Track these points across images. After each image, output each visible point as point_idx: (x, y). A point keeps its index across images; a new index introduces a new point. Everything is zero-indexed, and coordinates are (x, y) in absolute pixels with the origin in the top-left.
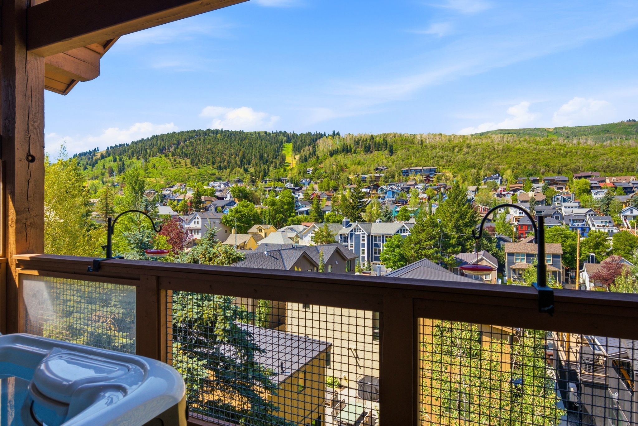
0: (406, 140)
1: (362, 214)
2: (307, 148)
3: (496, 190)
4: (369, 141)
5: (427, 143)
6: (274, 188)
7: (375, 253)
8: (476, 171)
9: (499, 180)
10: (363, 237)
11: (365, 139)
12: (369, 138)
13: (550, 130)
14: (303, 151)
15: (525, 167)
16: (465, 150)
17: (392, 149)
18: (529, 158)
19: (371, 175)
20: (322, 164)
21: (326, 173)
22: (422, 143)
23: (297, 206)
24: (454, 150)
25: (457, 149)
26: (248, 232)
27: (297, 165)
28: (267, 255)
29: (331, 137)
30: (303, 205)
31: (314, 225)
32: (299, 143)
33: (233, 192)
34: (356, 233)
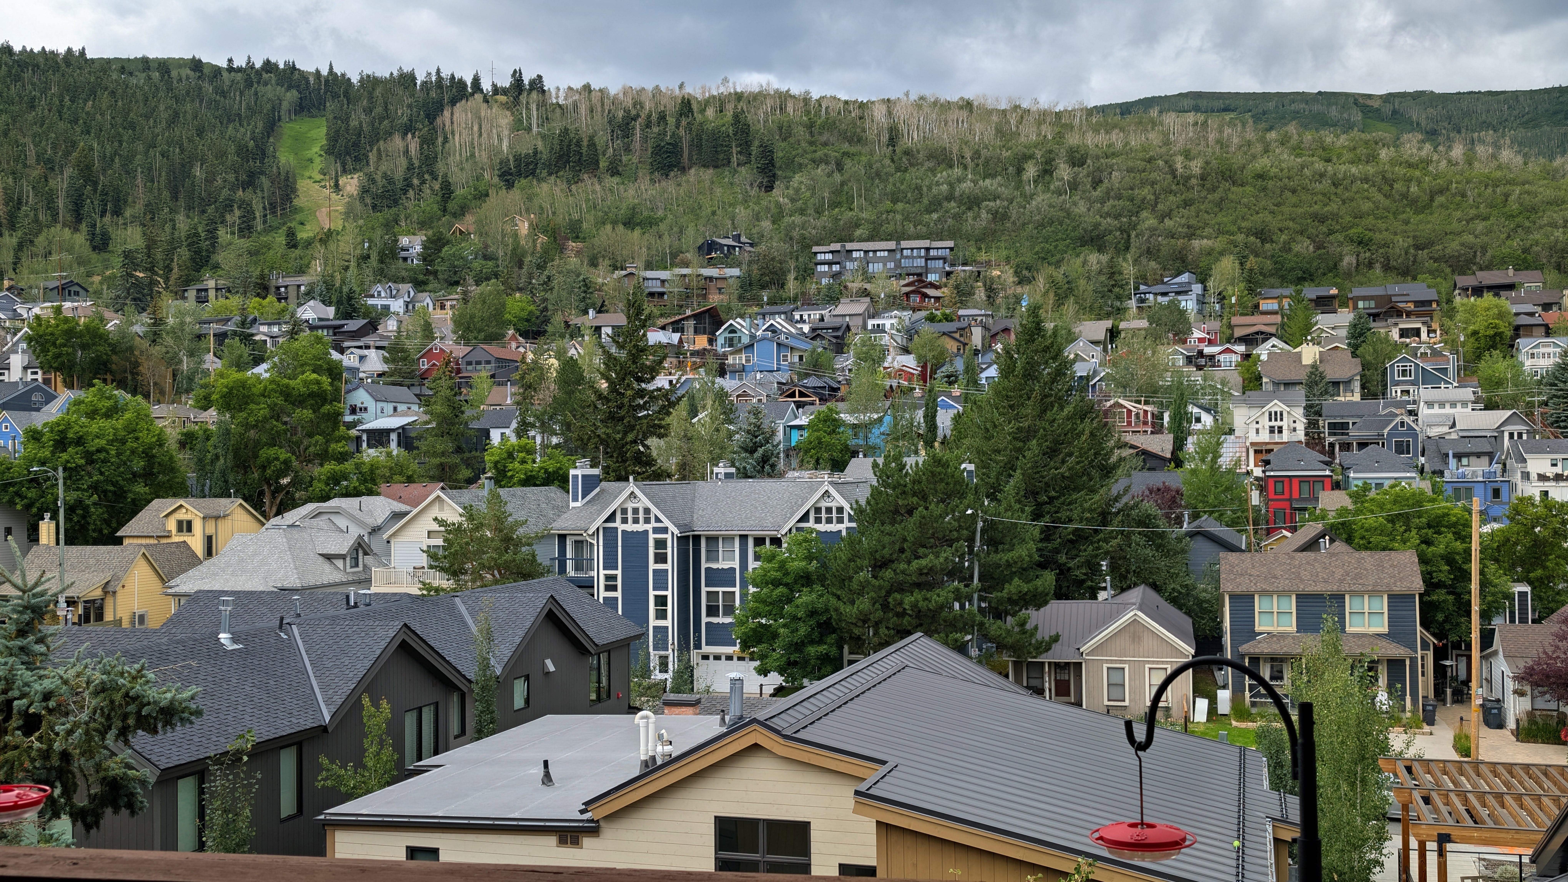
0: (830, 125)
1: (653, 442)
2: (397, 142)
3: (1181, 335)
4: (671, 121)
5: (912, 139)
6: (243, 323)
7: (712, 611)
8: (1104, 258)
9: (1194, 297)
10: (661, 544)
11: (654, 116)
12: (671, 109)
13: (1369, 102)
14: (379, 158)
15: (1286, 248)
16: (1064, 172)
17: (772, 163)
18: (1300, 210)
19: (685, 271)
20: (469, 219)
21: (486, 257)
22: (893, 141)
23: (353, 410)
24: (1020, 171)
25: (1031, 171)
26: (118, 534)
27: (351, 221)
28: (230, 648)
29: (502, 98)
30: (384, 405)
31: (438, 497)
32: (358, 118)
33: (37, 342)
34: (630, 527)
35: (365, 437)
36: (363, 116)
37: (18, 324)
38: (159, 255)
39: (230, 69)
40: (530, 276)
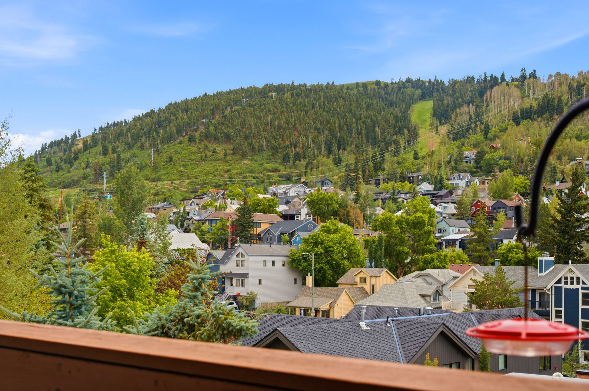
10: (585, 295)
20: (498, 141)
21: (505, 159)
23: (440, 231)
26: (337, 282)
27: (443, 145)
28: (364, 329)
29: (516, 83)
30: (454, 228)
31: (473, 269)
32: (447, 100)
33: (311, 203)
34: (569, 286)
35: (444, 243)
36: (449, 98)
37: (305, 197)
38: (360, 166)
39: (392, 83)
40: (527, 166)
